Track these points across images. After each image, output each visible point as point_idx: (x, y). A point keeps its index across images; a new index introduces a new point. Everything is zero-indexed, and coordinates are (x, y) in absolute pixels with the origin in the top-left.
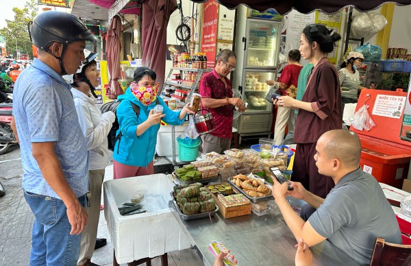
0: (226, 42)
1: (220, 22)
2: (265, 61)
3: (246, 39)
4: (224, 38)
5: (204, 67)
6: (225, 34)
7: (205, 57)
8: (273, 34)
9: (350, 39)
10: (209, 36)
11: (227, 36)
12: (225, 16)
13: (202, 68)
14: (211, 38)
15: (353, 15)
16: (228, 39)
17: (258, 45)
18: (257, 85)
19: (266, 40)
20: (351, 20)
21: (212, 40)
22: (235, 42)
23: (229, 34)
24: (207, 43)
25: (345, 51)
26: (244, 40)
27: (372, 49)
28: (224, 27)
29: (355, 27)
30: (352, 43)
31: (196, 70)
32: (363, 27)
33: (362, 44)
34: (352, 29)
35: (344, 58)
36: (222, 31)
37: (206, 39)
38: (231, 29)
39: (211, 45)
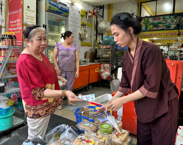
1: (25, 11)
3: (46, 26)
4: (29, 23)
5: (14, 44)
6: (29, 20)
7: (14, 36)
10: (15, 22)
11: (31, 22)
12: (28, 7)
13: (12, 45)
14: (16, 23)
15: (98, 21)
20: (97, 24)
21: (19, 24)
23: (33, 21)
24: (13, 27)
25: (96, 40)
28: (28, 15)
29: (100, 27)
31: (6, 47)
32: (104, 27)
34: (98, 29)
35: (96, 43)
36: (27, 18)
37: (11, 24)
38: (34, 18)
39: (17, 29)
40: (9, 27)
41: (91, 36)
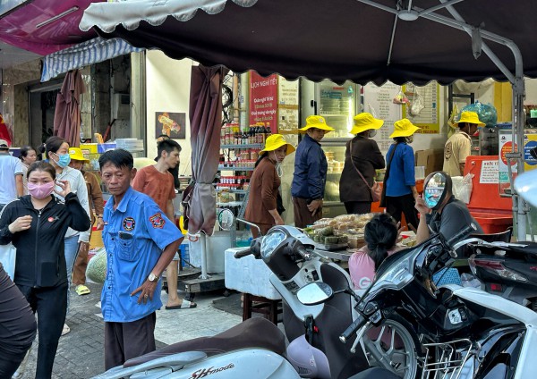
0: (291, 107)
1: (281, 82)
2: (341, 132)
3: (315, 103)
4: (287, 103)
6: (288, 97)
8: (350, 94)
9: (454, 95)
10: (263, 100)
11: (291, 100)
14: (266, 102)
16: (292, 103)
17: (330, 110)
18: (334, 164)
19: (341, 103)
21: (269, 105)
22: (300, 107)
23: (294, 97)
24: (259, 110)
25: (450, 113)
26: (314, 104)
27: (482, 109)
28: (285, 88)
30: (458, 101)
33: (472, 102)
35: (449, 123)
36: (284, 94)
37: (257, 103)
38: (295, 91)
39: (267, 113)
40: (253, 110)
41: (434, 104)
